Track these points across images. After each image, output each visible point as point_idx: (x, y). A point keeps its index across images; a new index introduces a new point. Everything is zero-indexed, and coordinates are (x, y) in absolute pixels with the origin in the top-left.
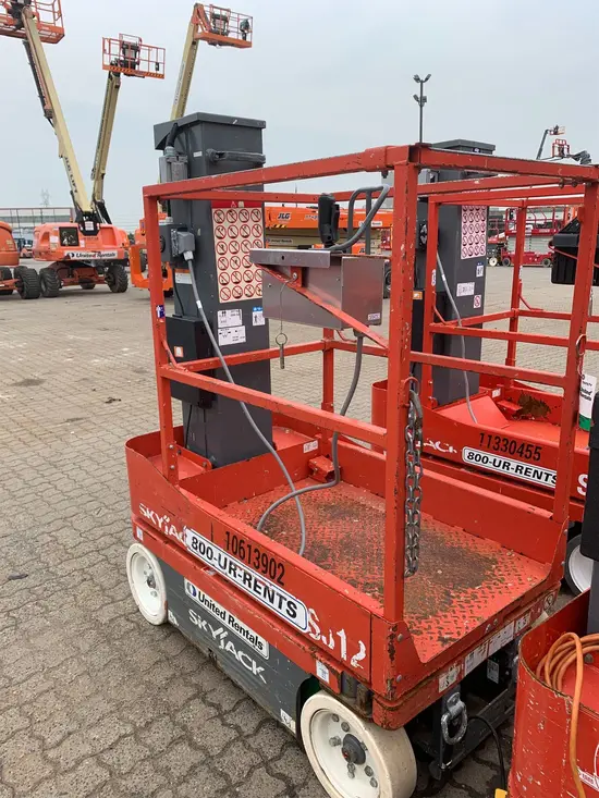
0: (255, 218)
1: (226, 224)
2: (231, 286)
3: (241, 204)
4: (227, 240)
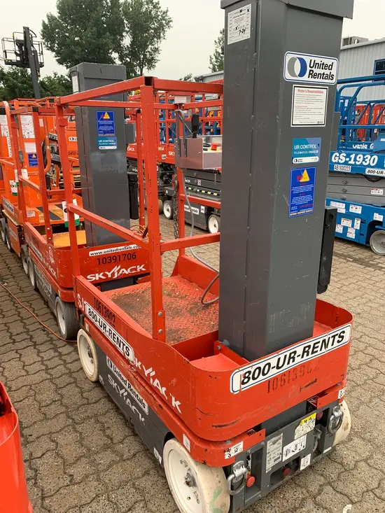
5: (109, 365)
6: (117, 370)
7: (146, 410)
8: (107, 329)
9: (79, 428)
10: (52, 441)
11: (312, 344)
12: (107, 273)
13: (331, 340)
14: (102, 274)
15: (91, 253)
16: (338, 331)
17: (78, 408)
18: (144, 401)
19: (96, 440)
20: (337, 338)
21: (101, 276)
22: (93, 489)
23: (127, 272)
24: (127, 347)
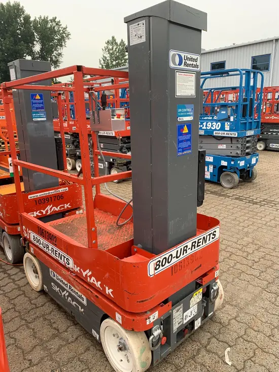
5: (52, 275)
6: (60, 277)
7: (85, 302)
8: (50, 248)
9: (32, 326)
10: (11, 338)
11: (197, 240)
12: (42, 211)
13: (208, 237)
14: (38, 211)
15: (29, 196)
16: (211, 231)
17: (29, 312)
18: (83, 296)
19: (45, 332)
20: (212, 236)
21: (37, 213)
22: (48, 367)
23: (57, 209)
24: (67, 259)
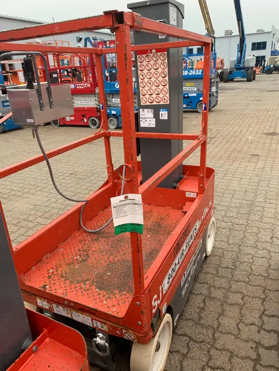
0: (162, 58)
1: (145, 63)
2: (147, 96)
3: (154, 51)
4: (145, 72)
